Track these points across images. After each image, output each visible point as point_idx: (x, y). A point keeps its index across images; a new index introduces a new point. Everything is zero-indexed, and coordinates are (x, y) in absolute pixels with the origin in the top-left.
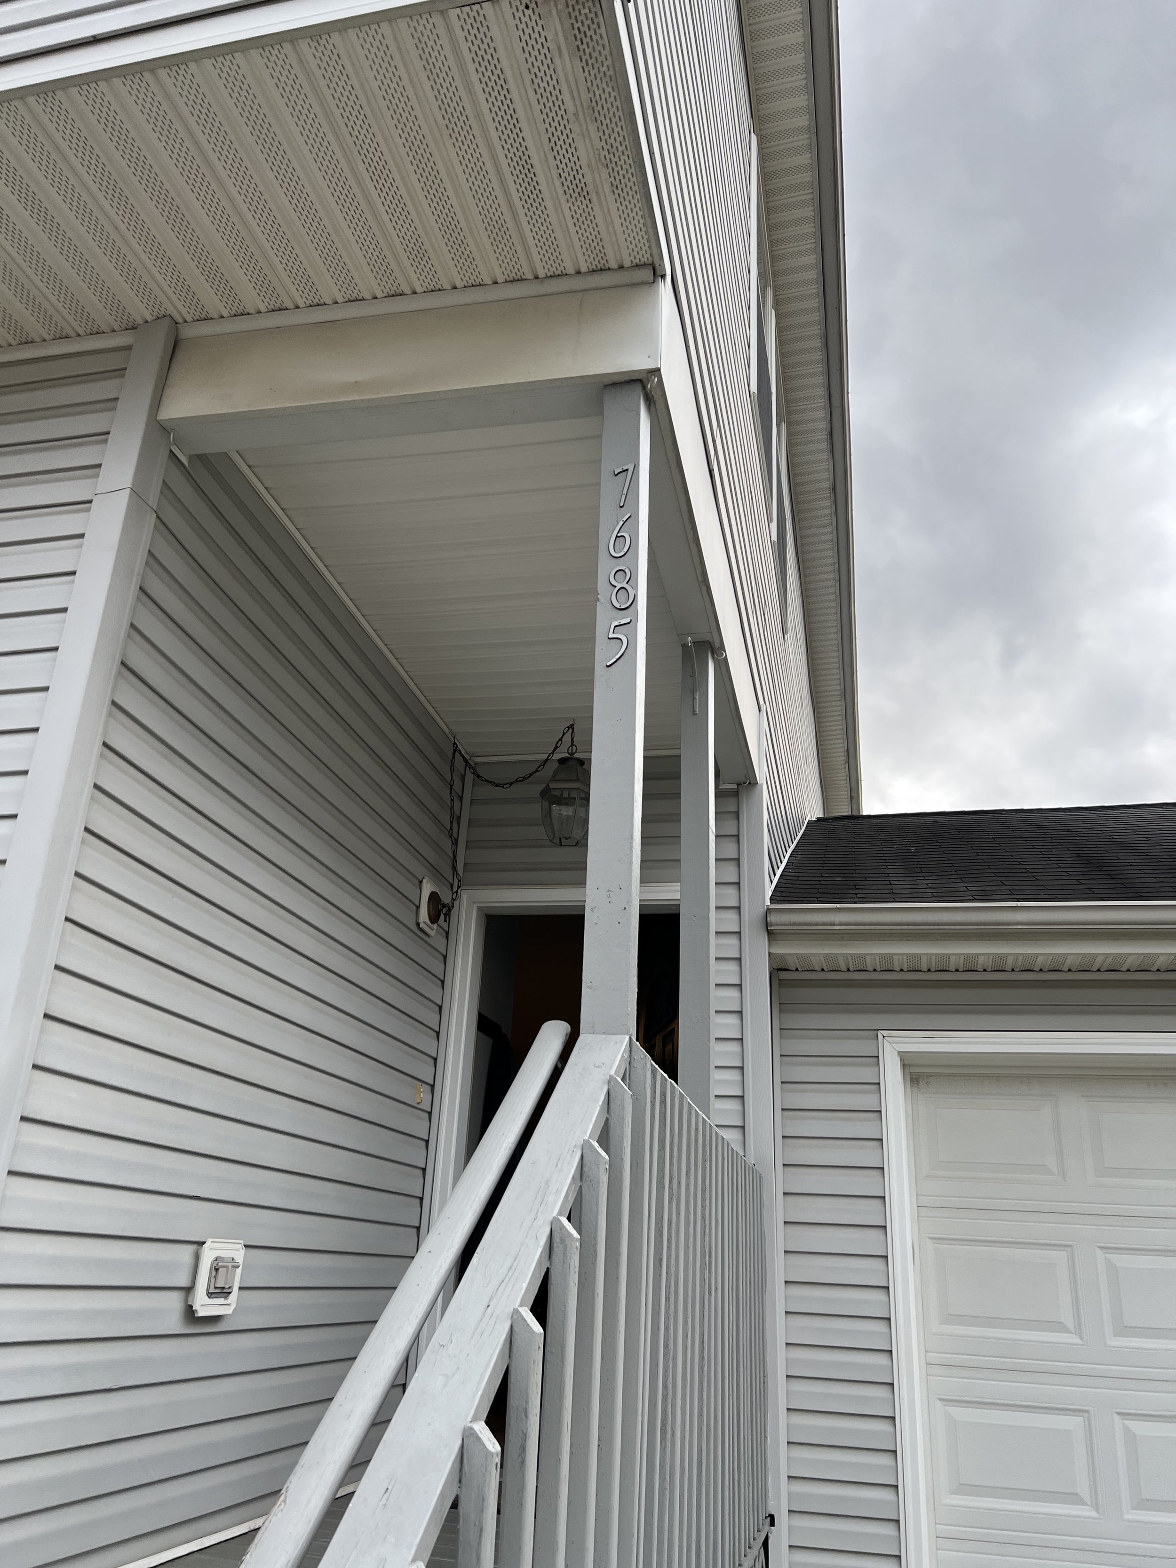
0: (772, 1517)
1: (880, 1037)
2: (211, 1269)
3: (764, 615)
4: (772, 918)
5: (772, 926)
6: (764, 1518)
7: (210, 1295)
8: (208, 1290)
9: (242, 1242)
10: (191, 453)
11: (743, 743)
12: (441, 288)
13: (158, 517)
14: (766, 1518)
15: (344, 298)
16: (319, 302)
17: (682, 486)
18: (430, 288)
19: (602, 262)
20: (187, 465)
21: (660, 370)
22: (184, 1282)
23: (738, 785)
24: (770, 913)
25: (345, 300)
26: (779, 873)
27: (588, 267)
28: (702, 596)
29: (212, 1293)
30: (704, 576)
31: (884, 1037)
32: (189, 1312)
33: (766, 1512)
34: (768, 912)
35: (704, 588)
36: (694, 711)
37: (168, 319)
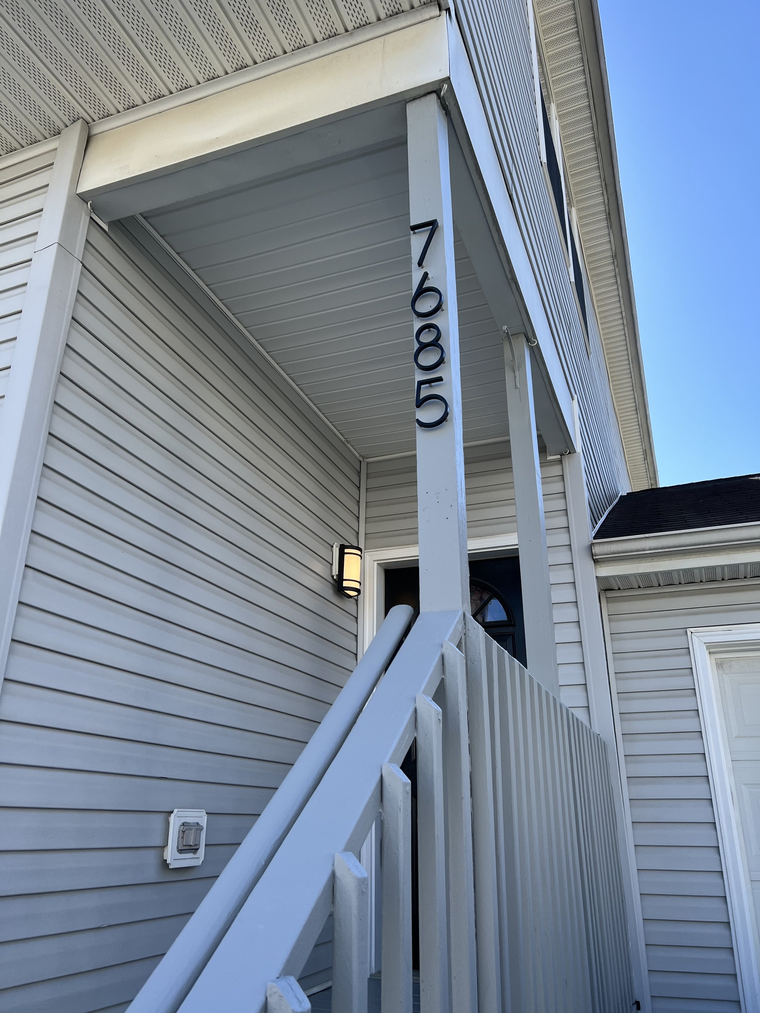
0: (638, 1003)
1: (689, 633)
2: (179, 832)
3: (570, 331)
4: (597, 550)
5: (596, 556)
6: (631, 1005)
7: (180, 852)
8: (178, 847)
9: (204, 810)
10: (109, 221)
11: (559, 415)
12: (275, 55)
13: (83, 265)
14: (633, 1004)
15: (204, 79)
16: (186, 86)
17: (483, 192)
18: (267, 57)
19: (396, 6)
20: (107, 231)
21: (450, 78)
22: (158, 842)
23: (561, 456)
24: (594, 547)
25: (205, 80)
26: (600, 523)
27: (386, 13)
28: (512, 290)
29: (181, 850)
30: (512, 274)
31: (692, 633)
32: (165, 864)
33: (632, 999)
34: (592, 545)
35: (513, 285)
36: (516, 386)
37: (81, 120)
